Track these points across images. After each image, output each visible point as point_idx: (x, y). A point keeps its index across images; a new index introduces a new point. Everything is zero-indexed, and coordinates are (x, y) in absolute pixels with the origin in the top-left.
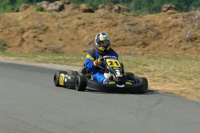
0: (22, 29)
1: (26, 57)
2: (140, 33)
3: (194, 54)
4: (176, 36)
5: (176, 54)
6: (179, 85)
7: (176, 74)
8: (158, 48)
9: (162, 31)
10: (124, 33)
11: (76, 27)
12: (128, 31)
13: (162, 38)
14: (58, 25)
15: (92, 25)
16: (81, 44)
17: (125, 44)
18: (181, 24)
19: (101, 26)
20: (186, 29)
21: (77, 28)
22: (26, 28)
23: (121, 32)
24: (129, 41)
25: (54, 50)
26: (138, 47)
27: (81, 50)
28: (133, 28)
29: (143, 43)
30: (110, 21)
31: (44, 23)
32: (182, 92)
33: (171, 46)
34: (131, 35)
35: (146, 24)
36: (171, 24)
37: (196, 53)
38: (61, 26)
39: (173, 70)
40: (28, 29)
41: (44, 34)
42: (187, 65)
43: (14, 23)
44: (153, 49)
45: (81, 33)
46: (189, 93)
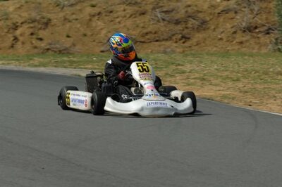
0: (14, 24)
1: (18, 60)
2: (177, 22)
3: (253, 49)
4: (228, 26)
5: (228, 50)
6: (222, 88)
7: (219, 74)
8: (204, 42)
9: (208, 19)
10: (156, 24)
11: (88, 18)
12: (161, 20)
13: (208, 28)
14: (64, 17)
15: (111, 14)
16: (97, 41)
17: (157, 39)
18: (235, 8)
19: (123, 15)
20: (241, 15)
21: (90, 20)
22: (20, 22)
23: (152, 22)
24: (163, 35)
25: (60, 51)
26: (176, 42)
27: (98, 50)
28: (167, 17)
29: (183, 37)
30: (136, 8)
31: (44, 14)
32: (224, 97)
33: (221, 39)
34: (165, 26)
35: (186, 10)
36: (221, 8)
37: (257, 47)
38: (67, 17)
39: (217, 69)
40: (22, 23)
41: (44, 29)
42: (238, 63)
43: (3, 16)
44: (197, 45)
45: (96, 27)
46: (233, 99)
